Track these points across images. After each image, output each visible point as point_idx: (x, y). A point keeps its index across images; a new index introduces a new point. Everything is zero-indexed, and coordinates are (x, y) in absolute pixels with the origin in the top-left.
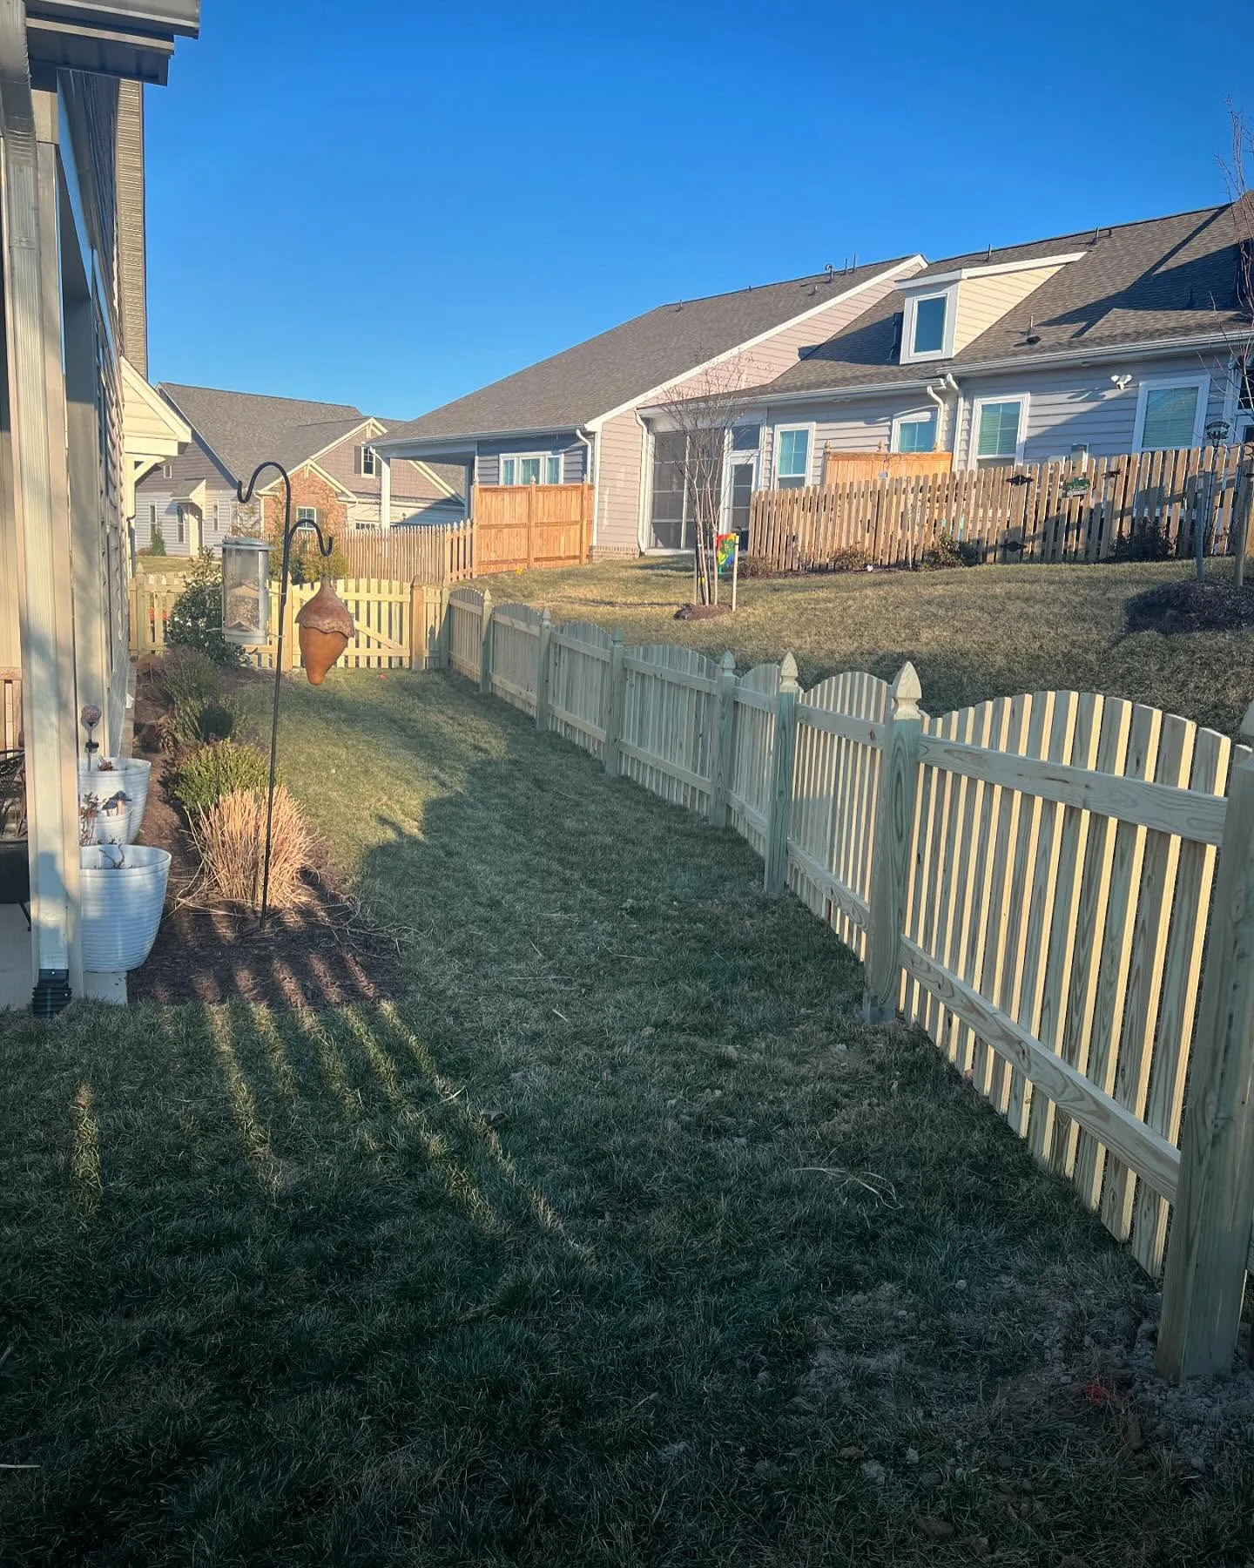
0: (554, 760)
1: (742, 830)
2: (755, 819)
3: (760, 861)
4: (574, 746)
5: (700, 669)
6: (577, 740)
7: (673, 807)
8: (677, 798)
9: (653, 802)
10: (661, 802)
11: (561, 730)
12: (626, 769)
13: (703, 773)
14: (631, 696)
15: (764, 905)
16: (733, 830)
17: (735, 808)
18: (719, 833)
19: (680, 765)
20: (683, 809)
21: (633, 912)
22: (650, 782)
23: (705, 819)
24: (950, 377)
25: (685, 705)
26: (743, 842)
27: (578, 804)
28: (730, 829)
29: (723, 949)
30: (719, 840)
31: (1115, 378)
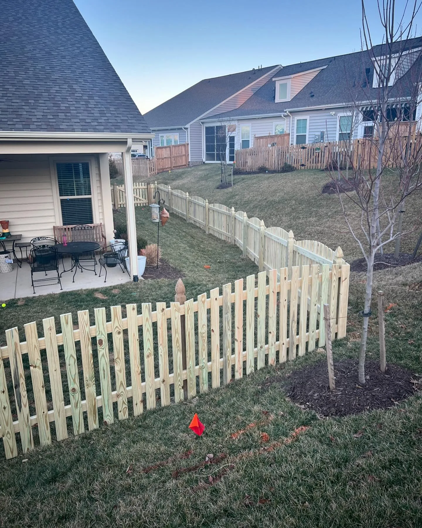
0: (194, 230)
1: (238, 245)
2: (240, 242)
3: (242, 251)
4: (197, 227)
5: (227, 210)
6: (198, 225)
7: (223, 241)
8: (223, 238)
9: (218, 239)
10: (220, 239)
11: (192, 222)
12: (211, 232)
13: (229, 232)
14: (211, 215)
15: (243, 260)
16: (236, 245)
17: (236, 240)
18: (233, 246)
19: (224, 231)
20: (225, 241)
21: (219, 262)
22: (216, 235)
23: (230, 243)
24: (287, 112)
25: (224, 218)
26: (238, 248)
27: (202, 242)
28: (235, 245)
29: (236, 267)
30: (233, 247)
31: (331, 113)
